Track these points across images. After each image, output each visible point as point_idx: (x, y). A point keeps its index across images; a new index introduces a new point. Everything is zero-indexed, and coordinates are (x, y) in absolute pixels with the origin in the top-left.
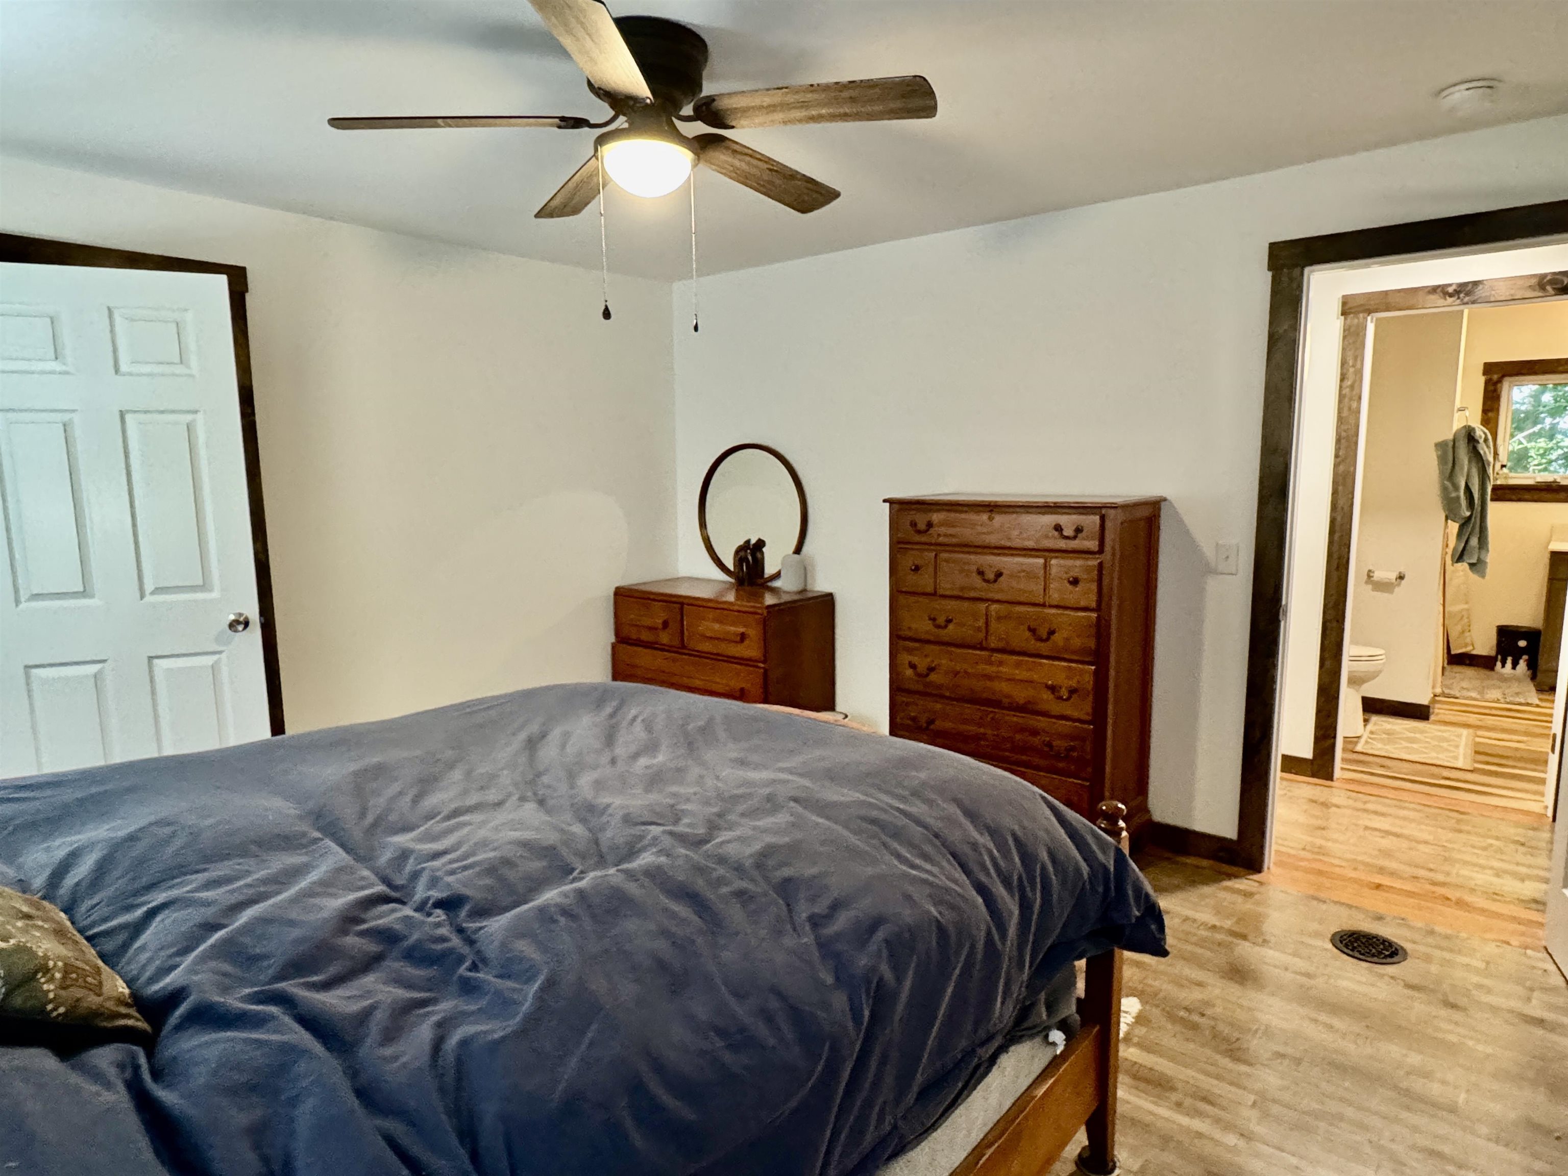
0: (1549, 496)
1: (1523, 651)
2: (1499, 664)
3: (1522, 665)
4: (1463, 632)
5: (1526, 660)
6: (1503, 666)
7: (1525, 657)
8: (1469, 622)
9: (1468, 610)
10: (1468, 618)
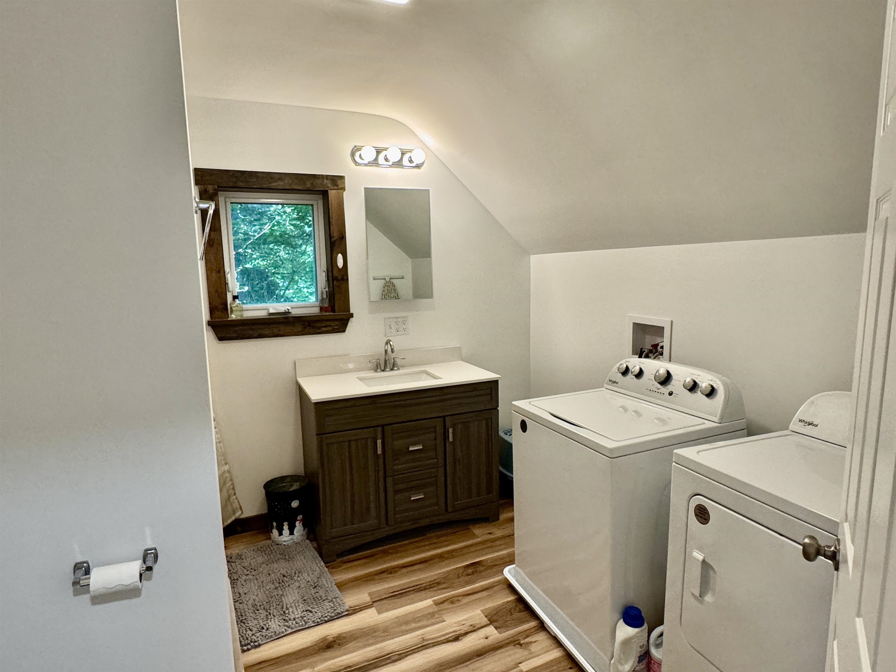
0: (288, 329)
1: (297, 511)
2: (275, 532)
3: (299, 526)
4: (229, 497)
5: (301, 520)
6: (281, 534)
7: (300, 517)
8: (233, 484)
9: (229, 472)
10: (231, 480)
